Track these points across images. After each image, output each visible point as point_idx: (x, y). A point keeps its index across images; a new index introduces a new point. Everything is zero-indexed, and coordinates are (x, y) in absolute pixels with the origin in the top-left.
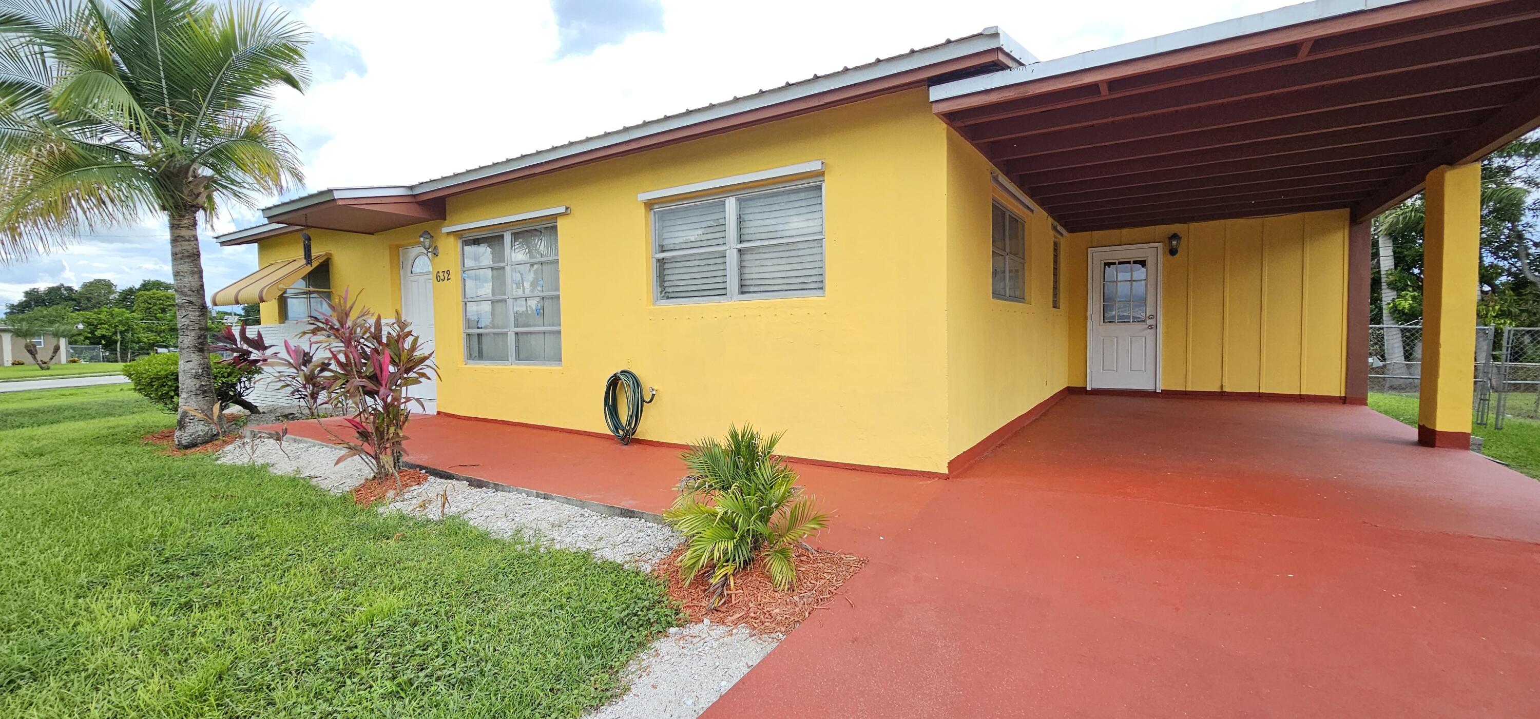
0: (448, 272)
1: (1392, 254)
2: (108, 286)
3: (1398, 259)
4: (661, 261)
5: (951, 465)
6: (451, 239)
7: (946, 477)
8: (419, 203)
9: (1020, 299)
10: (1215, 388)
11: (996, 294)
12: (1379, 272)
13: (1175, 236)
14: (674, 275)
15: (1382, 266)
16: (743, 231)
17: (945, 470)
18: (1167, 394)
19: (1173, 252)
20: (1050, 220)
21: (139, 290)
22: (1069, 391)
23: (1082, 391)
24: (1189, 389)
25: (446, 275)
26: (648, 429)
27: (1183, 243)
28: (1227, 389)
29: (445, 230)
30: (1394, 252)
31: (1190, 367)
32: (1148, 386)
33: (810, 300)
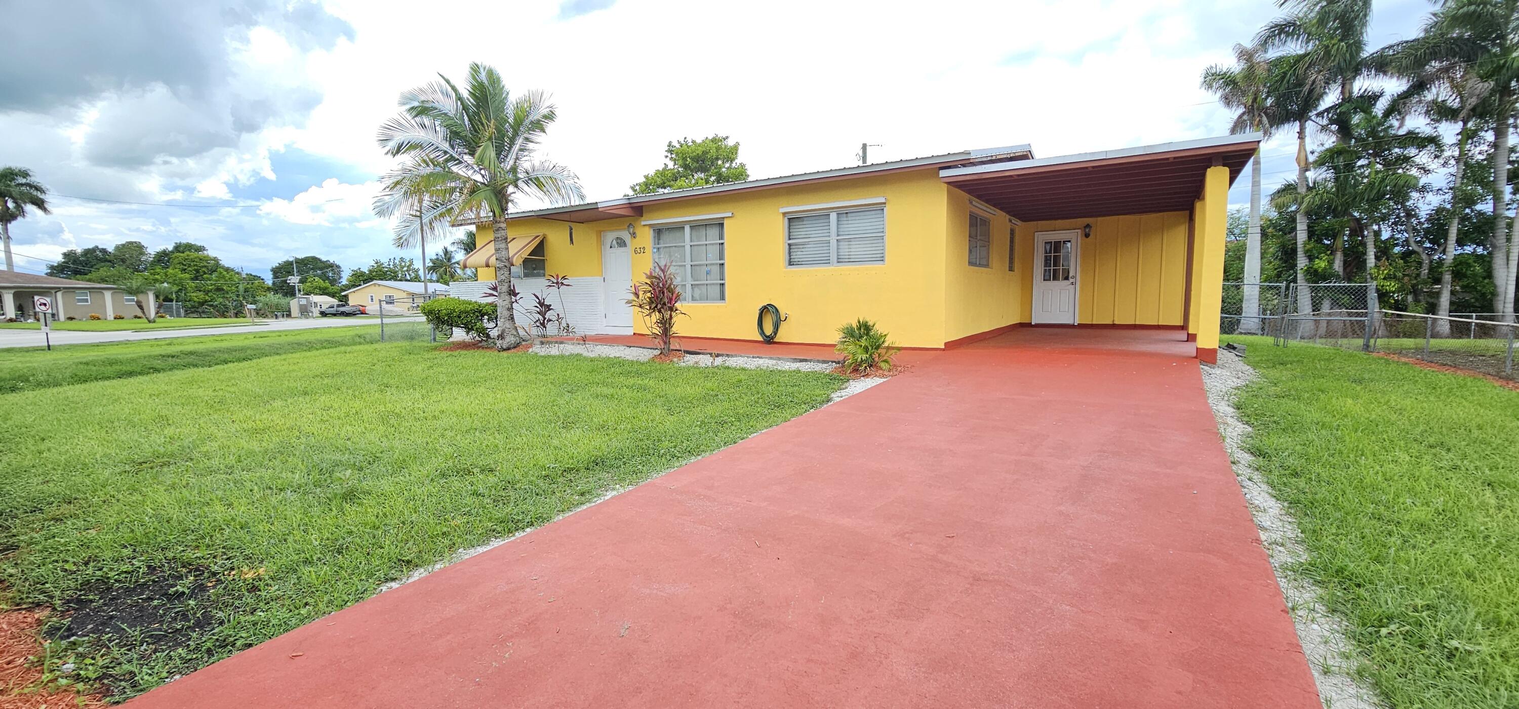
0: (644, 248)
1: (1306, 228)
2: (138, 248)
3: (1311, 233)
4: (790, 245)
5: (946, 344)
6: (647, 228)
7: (943, 350)
8: (632, 208)
9: (987, 266)
10: (1109, 322)
11: (971, 263)
12: (1296, 243)
13: (1088, 226)
14: (797, 255)
15: (1298, 238)
16: (839, 230)
17: (943, 347)
18: (1081, 326)
19: (1087, 236)
20: (1008, 217)
21: (172, 252)
22: (1022, 325)
23: (1029, 325)
24: (1094, 322)
25: (642, 250)
26: (781, 337)
27: (1093, 229)
28: (1116, 322)
29: (643, 223)
30: (1309, 227)
31: (1095, 310)
32: (1070, 322)
33: (878, 265)
